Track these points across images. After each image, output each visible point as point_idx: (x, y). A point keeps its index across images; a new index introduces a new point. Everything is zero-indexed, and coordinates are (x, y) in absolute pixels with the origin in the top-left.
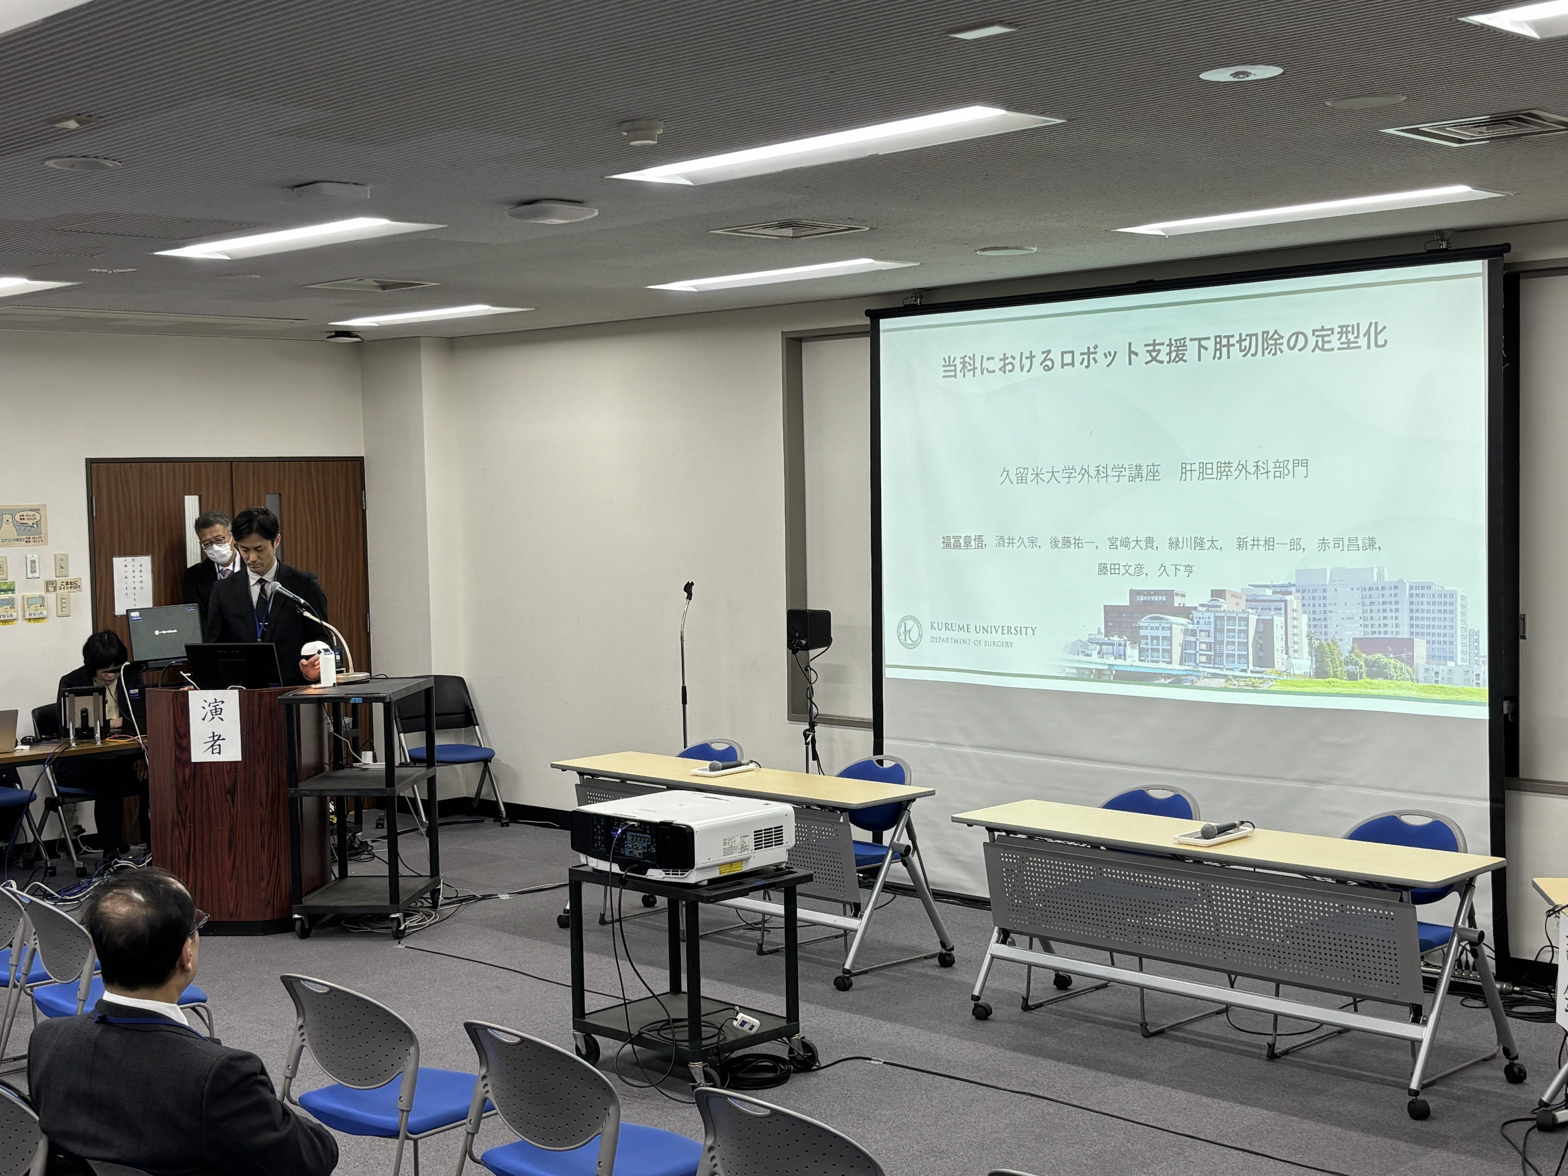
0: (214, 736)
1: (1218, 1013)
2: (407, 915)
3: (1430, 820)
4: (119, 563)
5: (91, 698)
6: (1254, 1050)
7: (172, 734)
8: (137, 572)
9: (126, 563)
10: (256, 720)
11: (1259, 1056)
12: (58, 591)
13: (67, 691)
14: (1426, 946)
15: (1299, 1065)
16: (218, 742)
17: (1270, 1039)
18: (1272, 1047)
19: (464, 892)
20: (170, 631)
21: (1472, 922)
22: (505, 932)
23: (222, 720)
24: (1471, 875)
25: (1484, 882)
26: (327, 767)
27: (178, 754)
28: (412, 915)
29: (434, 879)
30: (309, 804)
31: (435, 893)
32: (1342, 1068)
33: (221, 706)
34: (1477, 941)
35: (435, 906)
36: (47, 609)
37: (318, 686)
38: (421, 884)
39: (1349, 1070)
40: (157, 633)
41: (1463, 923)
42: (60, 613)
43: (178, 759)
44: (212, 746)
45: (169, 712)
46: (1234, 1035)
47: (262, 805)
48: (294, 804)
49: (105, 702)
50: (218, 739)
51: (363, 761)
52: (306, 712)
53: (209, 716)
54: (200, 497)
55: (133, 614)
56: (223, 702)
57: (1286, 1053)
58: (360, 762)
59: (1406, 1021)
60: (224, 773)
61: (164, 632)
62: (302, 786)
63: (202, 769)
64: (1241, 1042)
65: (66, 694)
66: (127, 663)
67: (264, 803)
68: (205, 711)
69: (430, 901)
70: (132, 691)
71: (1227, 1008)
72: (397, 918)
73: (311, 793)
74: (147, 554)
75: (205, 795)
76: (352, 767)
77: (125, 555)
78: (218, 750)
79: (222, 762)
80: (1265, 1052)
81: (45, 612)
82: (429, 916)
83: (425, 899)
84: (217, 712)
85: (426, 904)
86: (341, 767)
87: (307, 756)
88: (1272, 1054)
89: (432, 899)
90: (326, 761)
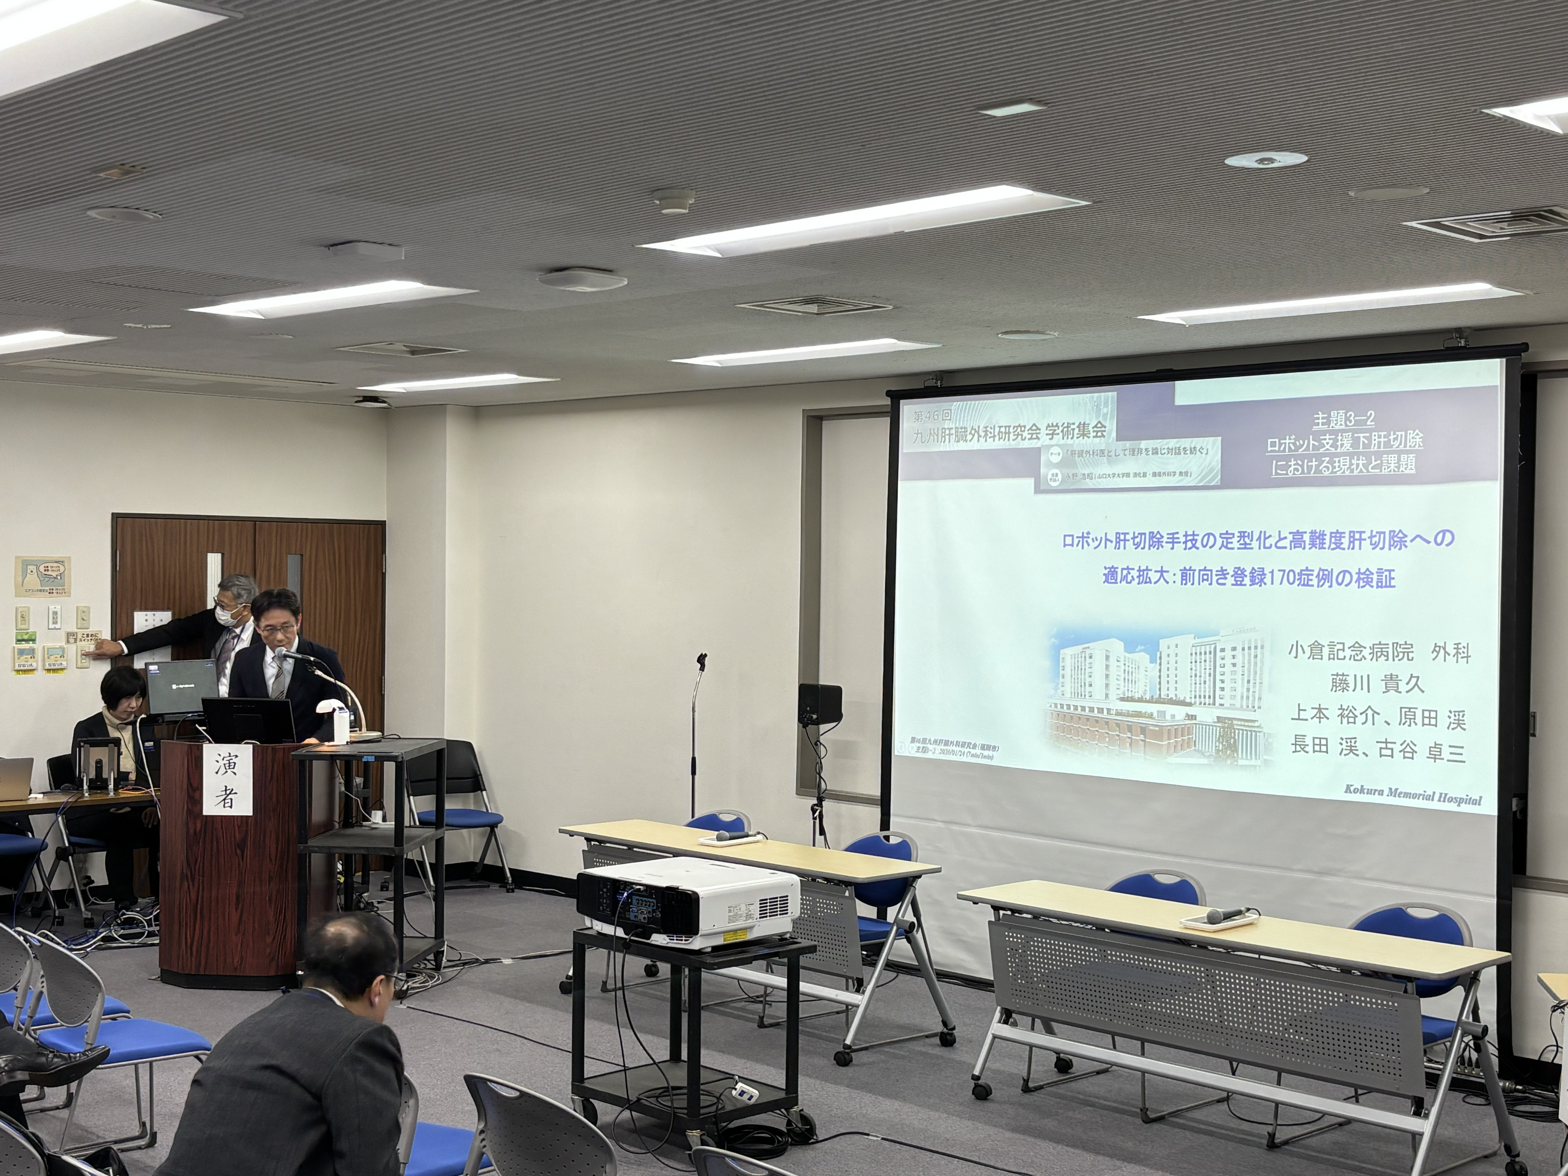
0: (226, 791)
1: (1218, 1101)
2: (410, 976)
3: (1436, 914)
4: (139, 616)
5: (106, 749)
6: (1254, 1139)
7: (185, 786)
9: (147, 617)
10: (269, 775)
11: (1259, 1145)
12: (78, 643)
13: (83, 741)
14: (1429, 1040)
15: (1299, 1156)
16: (230, 796)
17: (1270, 1129)
18: (1272, 1136)
19: (468, 955)
20: (187, 686)
21: (1476, 1018)
22: (507, 996)
23: (235, 774)
24: (1476, 969)
25: (1489, 976)
26: (337, 825)
27: (190, 807)
28: (415, 976)
29: (438, 941)
30: (317, 861)
31: (439, 955)
32: (1342, 1160)
33: (234, 760)
34: (1480, 1036)
35: (438, 968)
36: (67, 661)
37: (331, 743)
38: (424, 945)
39: (1349, 1162)
40: (174, 687)
41: (1467, 1017)
42: (79, 665)
43: (190, 812)
44: (224, 800)
45: (183, 764)
46: (1234, 1123)
47: (271, 860)
48: (303, 860)
49: (120, 754)
50: (230, 793)
51: (373, 819)
52: (319, 769)
53: (223, 770)
54: (223, 555)
55: (152, 668)
56: (236, 756)
57: (1286, 1142)
58: (369, 821)
59: (1408, 1114)
60: (234, 827)
61: (181, 686)
62: (312, 843)
63: (213, 822)
64: (1242, 1130)
65: (82, 744)
66: (143, 716)
67: (273, 858)
68: (218, 765)
69: (433, 963)
70: (147, 744)
71: (1227, 1097)
73: (320, 849)
74: (168, 608)
75: (215, 848)
76: (362, 826)
77: (146, 608)
78: (229, 804)
79: (233, 817)
80: (1265, 1142)
81: (64, 663)
82: (432, 977)
83: (428, 961)
84: (231, 765)
85: (429, 966)
86: (352, 826)
87: (318, 813)
88: (1272, 1145)
89: (435, 960)
90: (337, 818)
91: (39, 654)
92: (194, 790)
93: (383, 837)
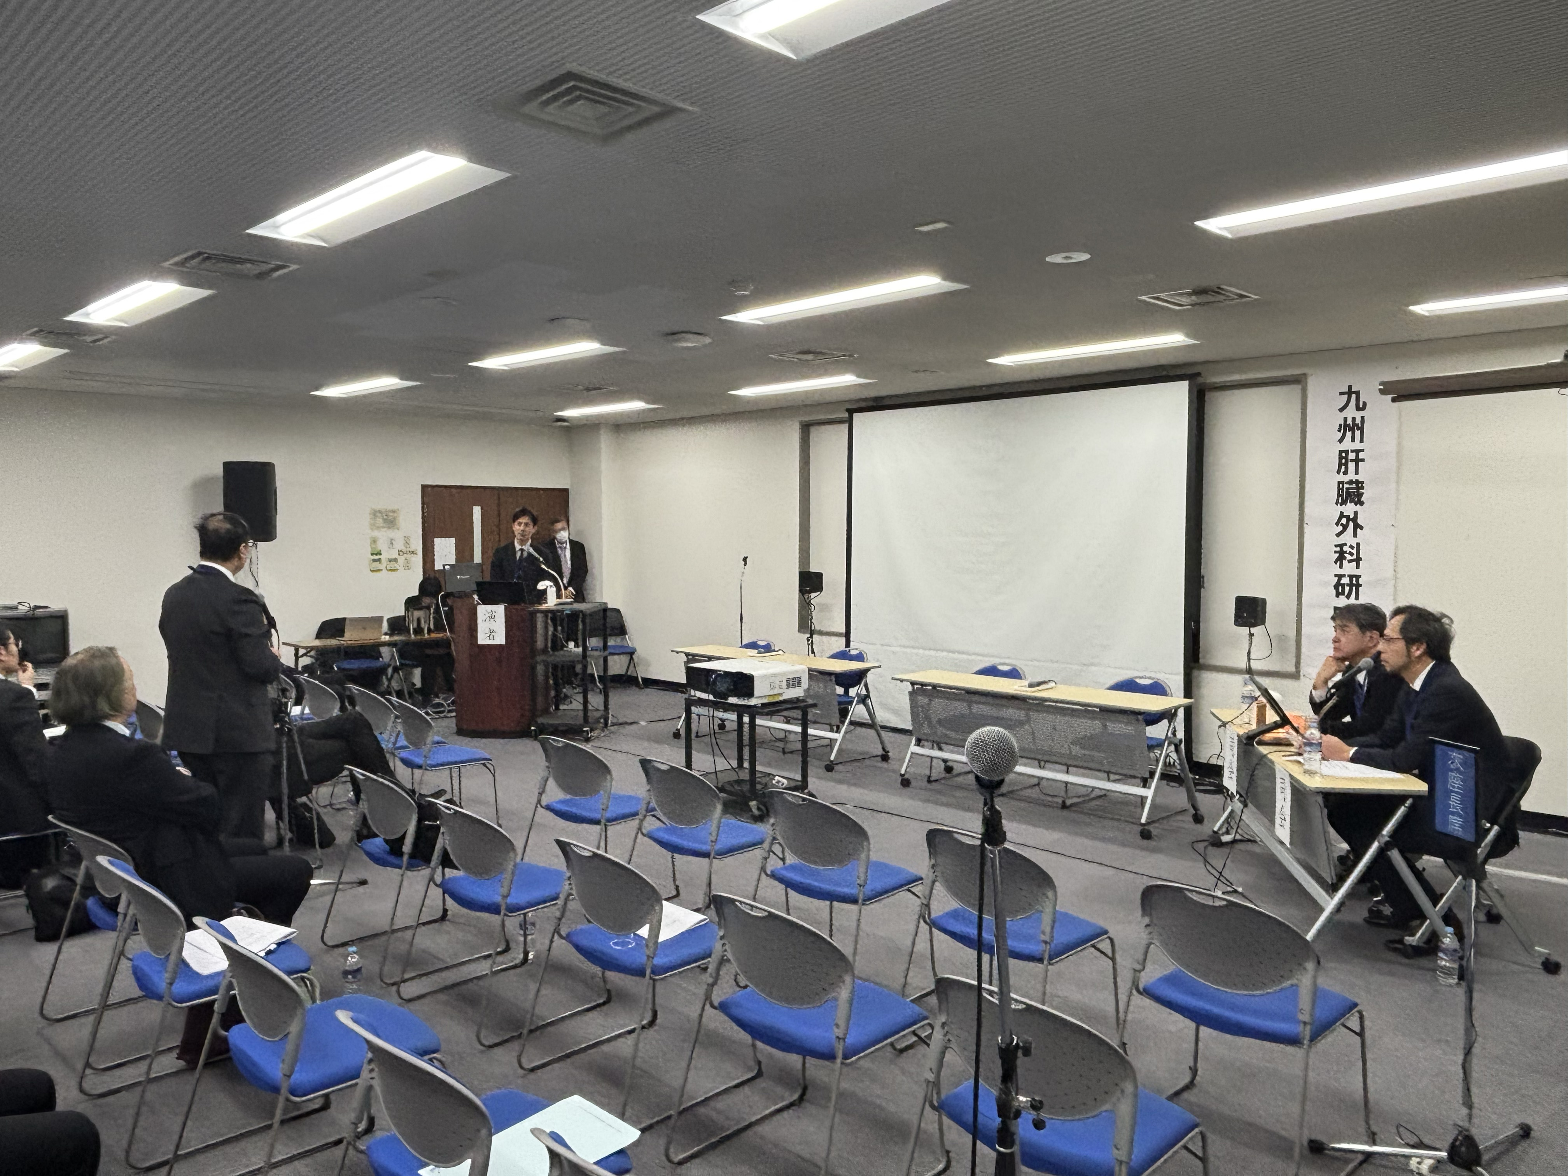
0: (490, 631)
3: (1152, 681)
4: (437, 541)
7: (468, 629)
8: (447, 546)
9: (441, 541)
10: (514, 622)
11: (1057, 808)
12: (405, 555)
13: (409, 607)
14: (1150, 748)
15: (1080, 813)
16: (493, 634)
17: (1063, 799)
19: (622, 720)
20: (466, 577)
21: (1174, 735)
23: (495, 621)
24: (1173, 709)
25: (1181, 713)
27: (471, 640)
28: (594, 730)
29: (606, 712)
31: (607, 719)
32: (1103, 814)
33: (494, 614)
34: (1178, 743)
35: (606, 726)
37: (546, 605)
38: (599, 714)
40: (459, 577)
41: (1170, 736)
43: (471, 643)
44: (490, 636)
45: (466, 617)
47: (516, 668)
48: (532, 669)
49: (430, 614)
53: (488, 619)
54: (481, 507)
55: (445, 568)
56: (496, 612)
57: (1073, 806)
59: (1139, 787)
60: (495, 651)
61: (462, 577)
62: (536, 659)
63: (483, 648)
64: (1047, 800)
65: (409, 609)
66: (442, 593)
68: (485, 617)
70: (445, 608)
71: (1039, 782)
72: (587, 731)
73: (541, 663)
74: (453, 537)
75: (485, 662)
77: (441, 537)
78: (492, 638)
79: (495, 645)
80: (1061, 805)
81: (397, 567)
82: (604, 731)
83: (601, 722)
84: (492, 617)
85: (602, 725)
86: (557, 650)
87: (540, 644)
88: (1064, 806)
89: (605, 722)
90: (549, 645)
91: (384, 562)
92: (473, 631)
93: (576, 657)
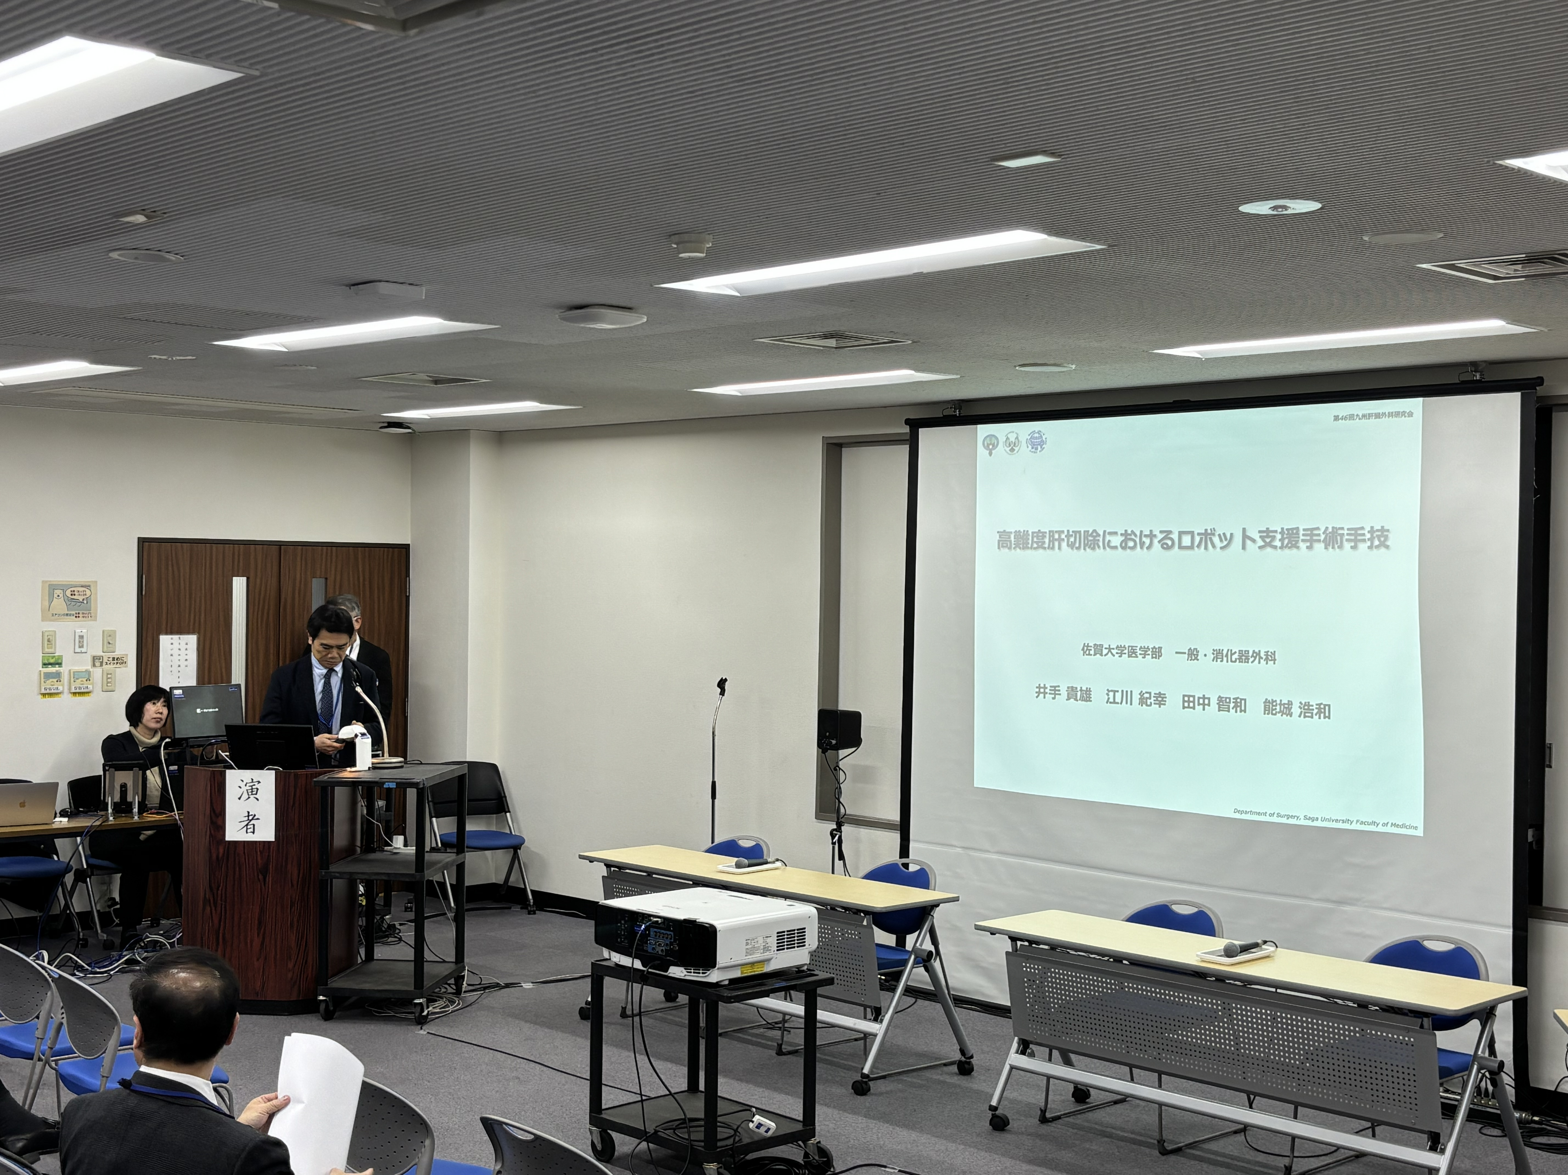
0: (248, 816)
1: (1236, 1132)
2: (430, 1001)
3: (1452, 946)
4: (165, 641)
5: (130, 774)
6: (1271, 1171)
7: (208, 812)
8: (183, 650)
9: (172, 641)
10: (291, 803)
12: (104, 667)
13: (110, 762)
14: (1445, 1073)
16: (252, 822)
17: (1287, 1161)
18: (1288, 1168)
19: (488, 980)
20: (211, 710)
21: (1492, 1052)
22: (527, 1021)
23: (257, 799)
24: (1492, 1004)
25: (1505, 1011)
26: (359, 850)
27: (212, 832)
28: (436, 1001)
29: (459, 965)
30: (339, 886)
31: (459, 979)
33: (257, 786)
34: (1496, 1070)
35: (458, 992)
36: (92, 684)
37: (353, 770)
38: (445, 969)
40: (198, 711)
41: (1483, 1052)
42: (105, 688)
43: (212, 837)
44: (247, 825)
45: (206, 790)
46: (1250, 1155)
47: (292, 885)
48: (324, 886)
49: (144, 778)
50: (252, 819)
51: (394, 844)
52: (341, 796)
53: (245, 796)
54: (248, 579)
55: (177, 692)
56: (259, 782)
58: (391, 846)
59: (1424, 1149)
60: (256, 852)
61: (205, 710)
62: (333, 868)
63: (236, 847)
64: (1257, 1162)
65: (107, 768)
66: (168, 740)
67: (295, 883)
68: (241, 790)
69: (454, 987)
70: (172, 768)
71: (1244, 1128)
72: (421, 1004)
73: (341, 875)
74: (193, 633)
75: (237, 873)
76: (383, 851)
77: (171, 633)
78: (252, 830)
79: (256, 842)
80: (1282, 1174)
81: (90, 687)
82: (453, 1002)
83: (449, 985)
84: (253, 792)
85: (450, 990)
86: (373, 851)
87: (340, 839)
89: (456, 984)
90: (358, 843)
91: (65, 678)
92: (217, 816)
93: (404, 862)
